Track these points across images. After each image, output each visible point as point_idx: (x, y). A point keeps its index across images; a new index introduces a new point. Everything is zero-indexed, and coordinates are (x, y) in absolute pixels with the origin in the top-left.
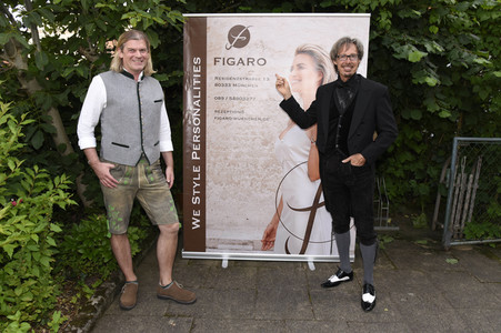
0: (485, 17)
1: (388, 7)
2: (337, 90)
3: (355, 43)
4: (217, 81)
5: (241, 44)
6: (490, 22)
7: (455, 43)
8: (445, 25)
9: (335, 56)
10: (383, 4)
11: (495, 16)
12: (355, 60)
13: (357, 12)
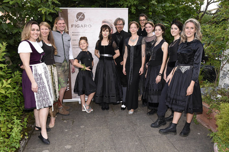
0: (167, 9)
1: (134, 5)
2: (117, 36)
3: (122, 20)
4: (73, 34)
5: (82, 19)
6: (169, 11)
7: (157, 18)
8: (154, 12)
9: (116, 24)
10: (132, 4)
11: (170, 9)
12: (122, 26)
13: (123, 7)
